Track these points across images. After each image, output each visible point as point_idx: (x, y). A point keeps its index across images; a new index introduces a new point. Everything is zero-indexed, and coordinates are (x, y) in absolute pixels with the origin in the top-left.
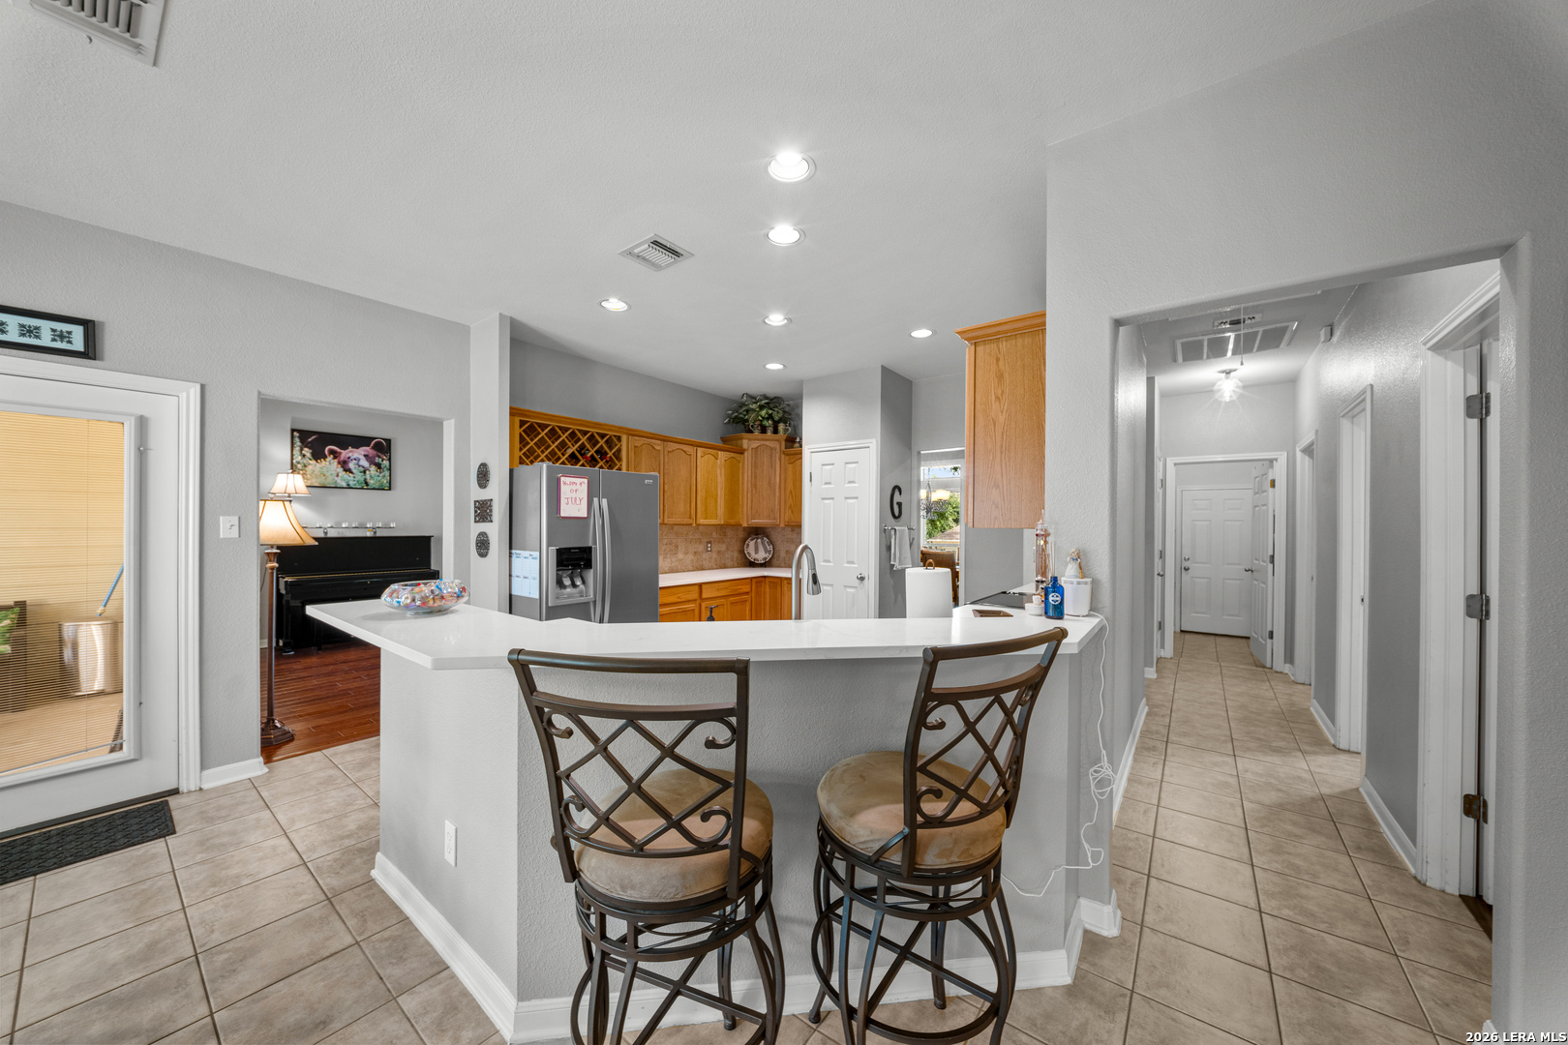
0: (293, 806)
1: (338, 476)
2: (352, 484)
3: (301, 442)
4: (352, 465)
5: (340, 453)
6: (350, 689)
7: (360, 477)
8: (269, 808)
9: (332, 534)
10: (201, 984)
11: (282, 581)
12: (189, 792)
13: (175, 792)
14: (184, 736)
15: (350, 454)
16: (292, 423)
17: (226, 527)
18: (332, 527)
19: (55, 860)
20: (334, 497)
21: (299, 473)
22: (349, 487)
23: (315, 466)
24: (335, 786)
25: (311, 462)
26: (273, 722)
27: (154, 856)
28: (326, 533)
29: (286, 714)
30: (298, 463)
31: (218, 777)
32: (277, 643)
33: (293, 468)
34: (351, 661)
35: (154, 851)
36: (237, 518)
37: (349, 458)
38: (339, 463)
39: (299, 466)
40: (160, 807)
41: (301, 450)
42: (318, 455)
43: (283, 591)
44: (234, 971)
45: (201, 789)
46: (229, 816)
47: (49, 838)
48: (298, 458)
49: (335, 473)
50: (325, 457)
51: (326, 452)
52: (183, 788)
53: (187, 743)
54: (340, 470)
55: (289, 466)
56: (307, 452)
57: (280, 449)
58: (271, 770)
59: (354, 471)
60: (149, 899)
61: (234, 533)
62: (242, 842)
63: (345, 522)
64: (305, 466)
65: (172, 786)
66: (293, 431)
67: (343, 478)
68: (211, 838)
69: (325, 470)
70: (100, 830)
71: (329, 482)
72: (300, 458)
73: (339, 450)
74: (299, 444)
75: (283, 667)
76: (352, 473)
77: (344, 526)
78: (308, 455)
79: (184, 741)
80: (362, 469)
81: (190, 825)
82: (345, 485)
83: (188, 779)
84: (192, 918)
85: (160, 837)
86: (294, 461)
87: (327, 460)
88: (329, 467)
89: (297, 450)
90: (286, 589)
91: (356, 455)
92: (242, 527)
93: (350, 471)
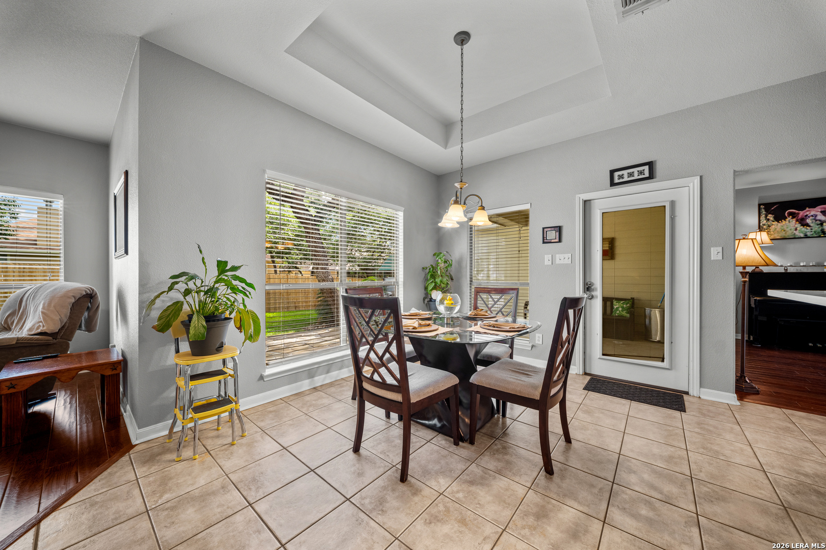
0: (757, 432)
1: (796, 230)
2: (809, 234)
3: (765, 211)
4: (809, 221)
5: (798, 214)
6: (808, 378)
7: (817, 228)
8: (739, 425)
9: (791, 270)
10: (693, 494)
11: (752, 300)
12: (694, 396)
13: (687, 393)
14: (692, 366)
15: (808, 213)
16: (759, 200)
17: (715, 254)
18: (791, 266)
19: (637, 398)
20: (793, 246)
21: (765, 231)
22: (806, 237)
23: (777, 226)
24: (792, 436)
25: (774, 223)
26: (745, 378)
27: (675, 417)
28: (787, 270)
29: (754, 378)
30: (764, 225)
31: (709, 395)
32: (749, 338)
33: (760, 229)
34: (808, 361)
35: (675, 415)
36: (721, 248)
37: (807, 215)
38: (797, 220)
39: (765, 227)
40: (679, 397)
41: (766, 216)
42: (779, 218)
43: (753, 305)
44: (712, 501)
45: (699, 397)
46: (714, 417)
47: (636, 389)
48: (764, 221)
49: (793, 228)
50: (785, 218)
51: (786, 215)
52: (691, 393)
53: (693, 369)
54: (798, 226)
55: (757, 228)
56: (771, 217)
57: (751, 218)
58: (742, 405)
59: (811, 225)
60: (671, 435)
61: (720, 257)
62: (721, 435)
63: (803, 262)
64: (769, 226)
65: (686, 390)
66: (760, 205)
67: (801, 230)
68: (703, 424)
69: (785, 227)
70: (654, 395)
71: (789, 234)
72: (765, 221)
73: (797, 212)
74: (764, 212)
75: (751, 352)
76: (809, 226)
77: (802, 264)
78: (772, 219)
79: (692, 368)
80: (819, 222)
81: (693, 412)
82: (802, 235)
83: (693, 388)
84: (690, 457)
85: (678, 410)
86: (761, 224)
87: (787, 220)
88: (790, 225)
89: (763, 216)
90: (755, 304)
91: (813, 213)
92: (724, 253)
93: (808, 225)
